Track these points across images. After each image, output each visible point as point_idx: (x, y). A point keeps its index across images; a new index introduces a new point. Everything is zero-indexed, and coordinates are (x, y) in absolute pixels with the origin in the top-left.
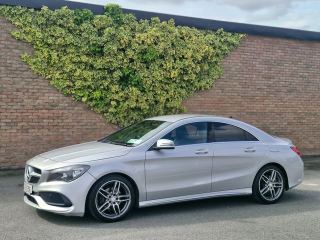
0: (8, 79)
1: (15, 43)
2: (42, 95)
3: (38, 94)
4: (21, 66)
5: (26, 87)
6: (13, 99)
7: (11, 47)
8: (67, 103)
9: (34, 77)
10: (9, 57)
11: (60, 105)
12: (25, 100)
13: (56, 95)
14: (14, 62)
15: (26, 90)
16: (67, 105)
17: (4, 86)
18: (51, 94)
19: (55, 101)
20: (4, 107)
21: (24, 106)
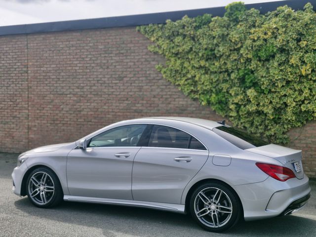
0: (147, 87)
1: (152, 56)
2: (173, 100)
3: (170, 100)
4: (156, 75)
5: (160, 93)
6: (151, 104)
7: (149, 60)
8: (194, 107)
9: (167, 84)
10: (148, 69)
11: (189, 109)
12: (160, 105)
13: (186, 99)
14: (152, 72)
15: (161, 96)
16: (194, 109)
17: (145, 93)
18: (181, 99)
19: (184, 105)
20: (145, 111)
21: (159, 110)
